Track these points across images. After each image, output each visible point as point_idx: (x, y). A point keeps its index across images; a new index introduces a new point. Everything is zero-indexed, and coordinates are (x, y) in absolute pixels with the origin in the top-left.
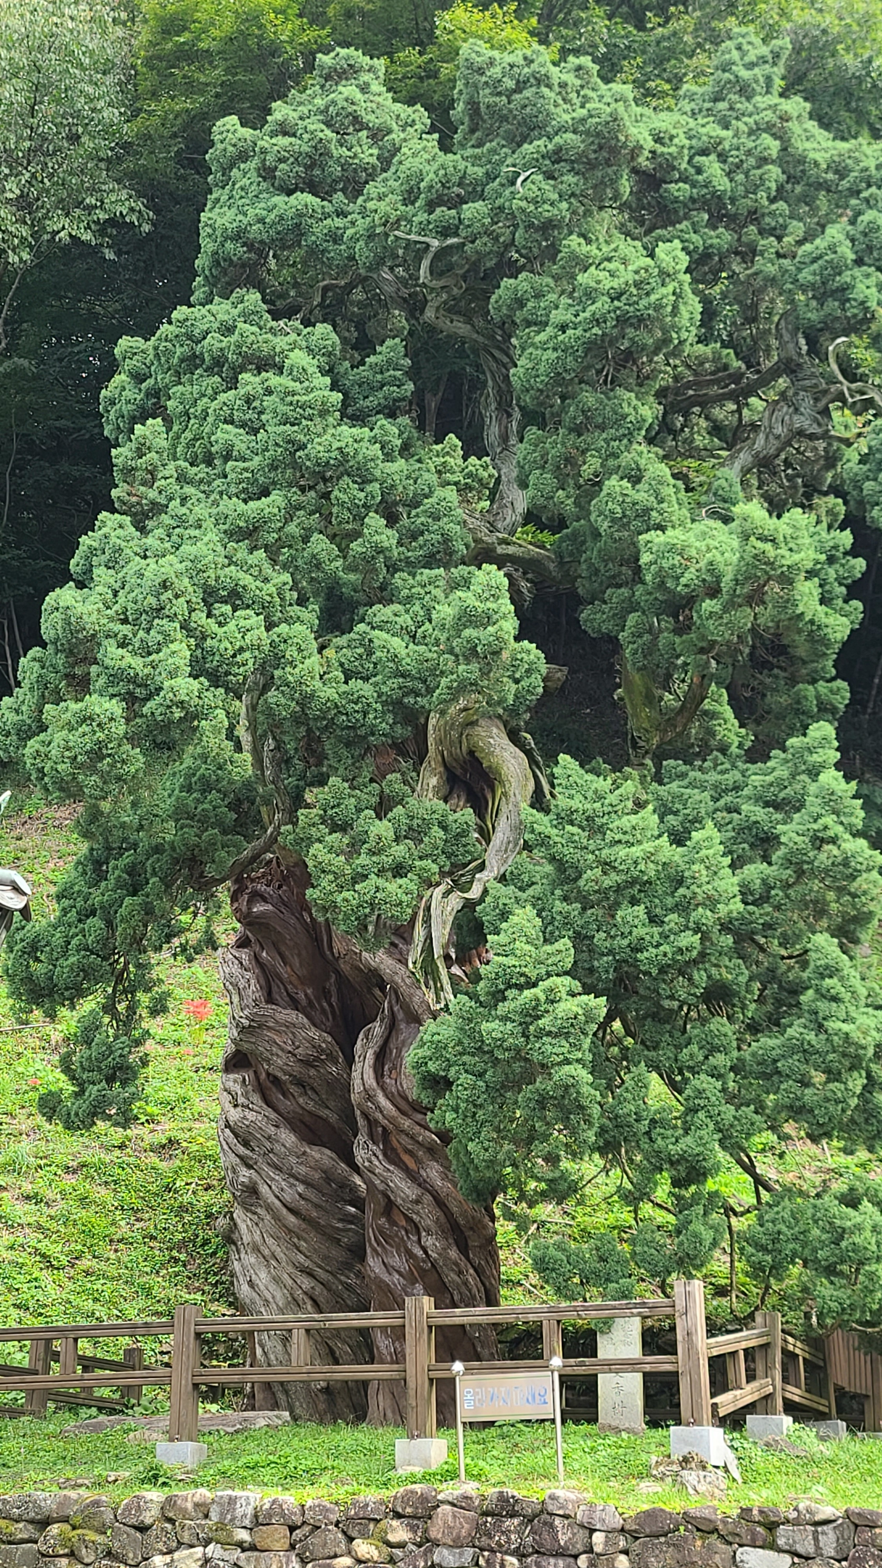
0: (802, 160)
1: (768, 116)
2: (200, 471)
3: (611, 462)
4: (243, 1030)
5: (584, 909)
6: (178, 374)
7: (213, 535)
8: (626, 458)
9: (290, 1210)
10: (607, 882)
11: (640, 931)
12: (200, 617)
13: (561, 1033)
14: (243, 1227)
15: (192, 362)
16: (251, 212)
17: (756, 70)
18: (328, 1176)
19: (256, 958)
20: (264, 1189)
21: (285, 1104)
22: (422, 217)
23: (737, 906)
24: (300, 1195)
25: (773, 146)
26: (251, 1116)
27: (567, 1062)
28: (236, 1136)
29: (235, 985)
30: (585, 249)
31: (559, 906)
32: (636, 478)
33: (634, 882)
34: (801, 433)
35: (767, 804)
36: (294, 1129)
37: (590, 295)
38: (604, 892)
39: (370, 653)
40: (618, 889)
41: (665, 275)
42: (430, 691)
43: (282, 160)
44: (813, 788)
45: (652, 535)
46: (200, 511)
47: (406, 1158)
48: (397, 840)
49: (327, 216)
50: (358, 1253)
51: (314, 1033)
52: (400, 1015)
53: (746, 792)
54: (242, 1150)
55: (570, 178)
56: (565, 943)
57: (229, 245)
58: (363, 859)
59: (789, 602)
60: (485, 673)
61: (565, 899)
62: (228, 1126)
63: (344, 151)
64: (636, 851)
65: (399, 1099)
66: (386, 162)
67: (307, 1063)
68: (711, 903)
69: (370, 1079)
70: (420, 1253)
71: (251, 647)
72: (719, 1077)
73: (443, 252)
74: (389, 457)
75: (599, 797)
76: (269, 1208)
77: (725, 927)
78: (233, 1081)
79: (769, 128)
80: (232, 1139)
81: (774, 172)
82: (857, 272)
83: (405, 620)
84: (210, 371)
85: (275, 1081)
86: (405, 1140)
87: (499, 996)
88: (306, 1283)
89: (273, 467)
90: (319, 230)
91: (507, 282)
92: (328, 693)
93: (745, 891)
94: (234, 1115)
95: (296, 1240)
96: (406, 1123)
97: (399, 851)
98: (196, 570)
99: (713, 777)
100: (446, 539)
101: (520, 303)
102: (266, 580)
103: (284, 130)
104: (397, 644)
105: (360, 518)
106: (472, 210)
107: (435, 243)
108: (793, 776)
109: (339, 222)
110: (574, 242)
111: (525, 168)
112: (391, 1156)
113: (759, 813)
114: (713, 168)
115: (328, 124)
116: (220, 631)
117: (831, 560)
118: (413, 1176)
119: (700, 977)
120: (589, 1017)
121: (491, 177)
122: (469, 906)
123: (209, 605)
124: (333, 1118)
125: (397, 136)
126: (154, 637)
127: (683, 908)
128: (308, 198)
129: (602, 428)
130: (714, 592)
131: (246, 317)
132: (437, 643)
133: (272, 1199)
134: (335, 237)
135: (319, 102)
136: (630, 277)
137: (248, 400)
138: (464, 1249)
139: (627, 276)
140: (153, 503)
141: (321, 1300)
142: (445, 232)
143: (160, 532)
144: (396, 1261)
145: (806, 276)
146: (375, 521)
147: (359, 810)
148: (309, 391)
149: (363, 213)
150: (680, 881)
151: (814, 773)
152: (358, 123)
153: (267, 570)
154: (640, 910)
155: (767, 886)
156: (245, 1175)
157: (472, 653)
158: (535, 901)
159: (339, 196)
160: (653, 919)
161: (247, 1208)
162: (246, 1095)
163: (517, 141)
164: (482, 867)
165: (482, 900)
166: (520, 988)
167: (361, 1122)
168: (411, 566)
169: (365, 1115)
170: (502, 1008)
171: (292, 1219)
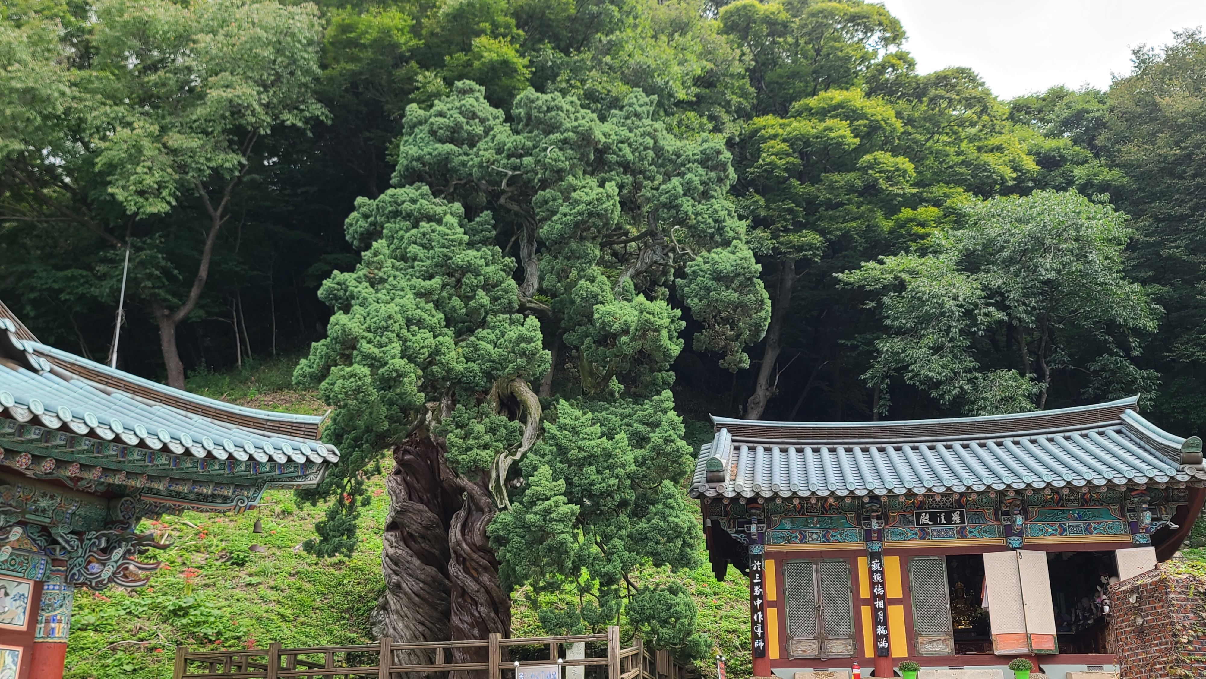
0: (662, 149)
1: (649, 129)
2: (401, 264)
3: (582, 273)
4: (397, 512)
5: (569, 467)
6: (388, 217)
7: (410, 296)
8: (589, 272)
9: (416, 595)
10: (580, 456)
11: (594, 477)
12: (404, 332)
13: (560, 520)
14: (391, 603)
15: (396, 214)
16: (425, 150)
17: (644, 108)
18: (434, 579)
19: (404, 480)
20: (404, 585)
21: (416, 546)
22: (505, 161)
23: (633, 468)
24: (421, 588)
25: (651, 142)
26: (400, 552)
27: (563, 532)
28: (391, 560)
29: (394, 492)
30: (575, 182)
31: (559, 465)
32: (592, 280)
33: (592, 455)
34: (656, 262)
35: (644, 424)
36: (419, 558)
37: (577, 202)
38: (578, 459)
39: (476, 350)
40: (585, 458)
41: (609, 197)
42: (504, 369)
43: (441, 128)
44: (664, 418)
45: (598, 306)
46: (404, 283)
47: (473, 572)
48: (486, 432)
49: (460, 155)
50: (446, 615)
51: (430, 514)
52: (473, 508)
53: (634, 418)
54: (394, 567)
55: (570, 152)
56: (562, 482)
57: (414, 163)
58: (471, 441)
59: (657, 340)
60: (528, 363)
61: (561, 462)
62: (387, 556)
63: (468, 127)
64: (593, 443)
65: (472, 545)
66: (486, 133)
67: (426, 528)
68: (623, 466)
69: (459, 536)
70: (477, 614)
71: (427, 347)
72: (623, 540)
73: (513, 177)
74: (487, 265)
75: (577, 419)
76: (406, 594)
77: (628, 476)
78: (390, 535)
79: (649, 134)
80: (390, 563)
81: (651, 153)
82: (684, 199)
83: (492, 337)
84: (404, 218)
85: (411, 535)
86: (473, 564)
87: (533, 503)
88: (421, 628)
89: (436, 265)
90: (456, 161)
91: (540, 193)
92: (459, 368)
93: (636, 461)
94: (391, 551)
95: (417, 609)
96: (475, 556)
97: (487, 438)
98: (403, 310)
99: (620, 410)
100: (510, 302)
101: (546, 202)
102: (433, 316)
103: (441, 114)
104: (490, 347)
105: (474, 291)
106: (528, 160)
107: (510, 173)
108: (655, 412)
109: (465, 158)
110: (570, 178)
111: (551, 145)
112: (466, 570)
113: (641, 428)
114: (626, 150)
115: (460, 113)
116: (414, 338)
117: (672, 321)
118: (476, 580)
119: (617, 498)
120: (573, 514)
121: (535, 147)
122: (515, 463)
123: (408, 326)
124: (437, 552)
125: (491, 122)
126: (384, 340)
127: (611, 468)
128: (452, 146)
129: (578, 258)
130: (626, 332)
131: (423, 196)
132: (506, 348)
133: (408, 590)
134: (464, 164)
135: (457, 104)
136: (595, 197)
137: (424, 235)
138: (497, 613)
139: (593, 195)
140: (381, 278)
141: (427, 636)
142: (514, 168)
143: (384, 291)
144: (466, 618)
145: (663, 199)
146: (480, 293)
147: (469, 419)
148: (454, 234)
149: (477, 155)
150: (610, 456)
151: (665, 412)
152: (474, 116)
153: (434, 312)
154: (593, 468)
155: (644, 459)
156: (395, 579)
157: (523, 354)
158: (549, 462)
159: (465, 147)
160: (599, 472)
161: (394, 593)
162: (397, 542)
163: (547, 133)
164: (520, 446)
165: (521, 460)
166: (543, 500)
167: (453, 555)
168: (495, 313)
169: (455, 552)
170: (535, 509)
171: (417, 599)
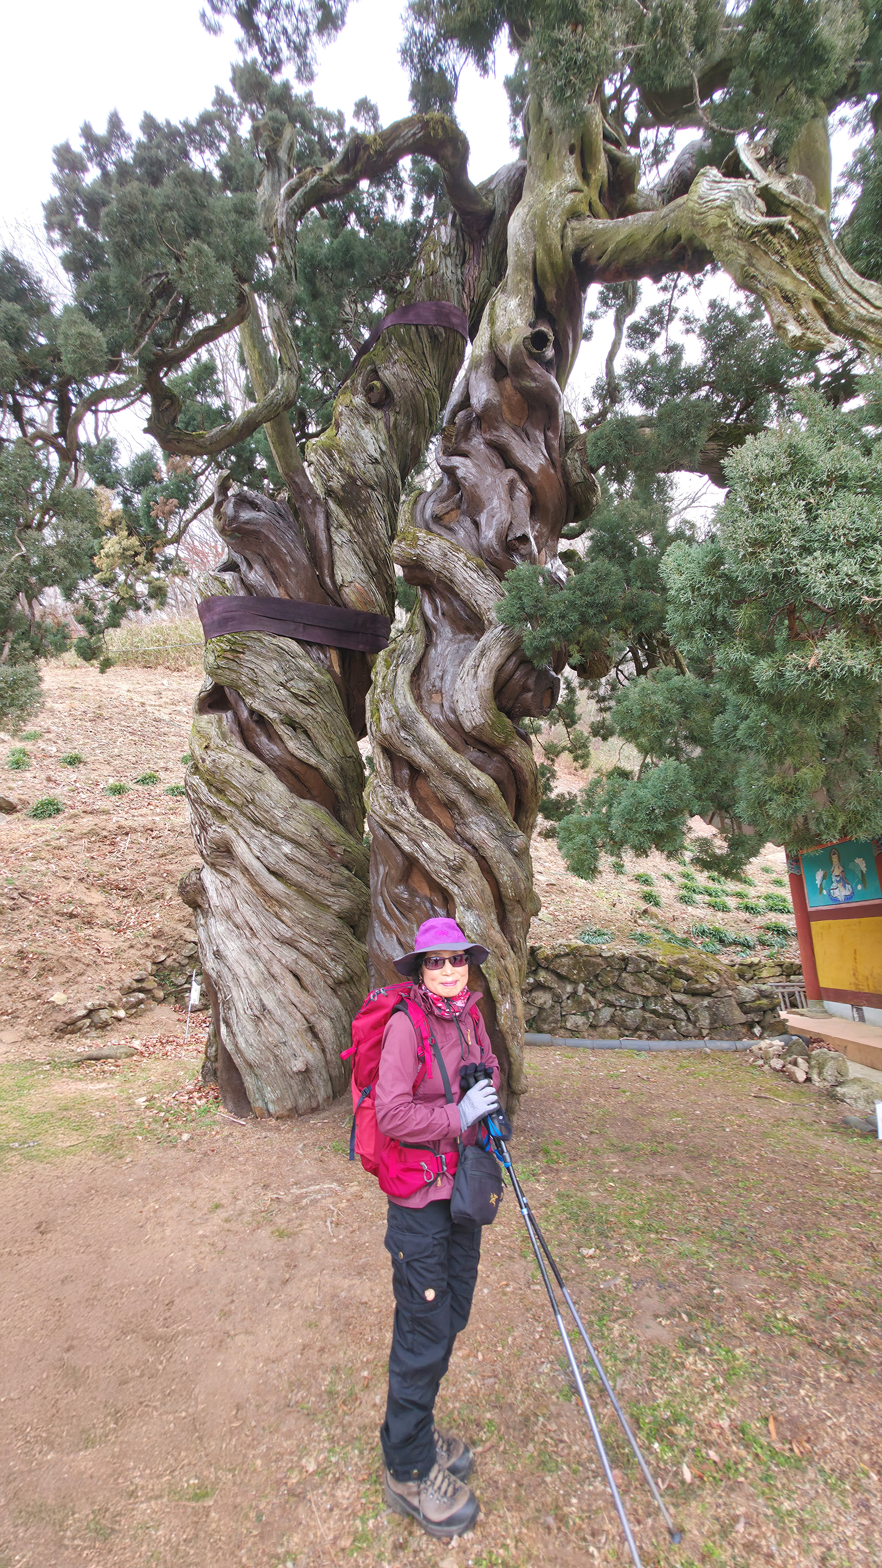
9: (273, 871)
14: (211, 890)
18: (320, 833)
20: (240, 848)
21: (270, 748)
24: (286, 855)
26: (227, 758)
28: (208, 783)
36: (281, 777)
51: (312, 662)
54: (214, 800)
62: (195, 768)
67: (300, 697)
76: (245, 870)
78: (207, 721)
80: (202, 788)
85: (259, 720)
88: (288, 955)
94: (205, 756)
95: (277, 909)
112: (424, 803)
118: (454, 836)
133: (250, 860)
161: (218, 869)
162: (220, 736)
171: (276, 882)
